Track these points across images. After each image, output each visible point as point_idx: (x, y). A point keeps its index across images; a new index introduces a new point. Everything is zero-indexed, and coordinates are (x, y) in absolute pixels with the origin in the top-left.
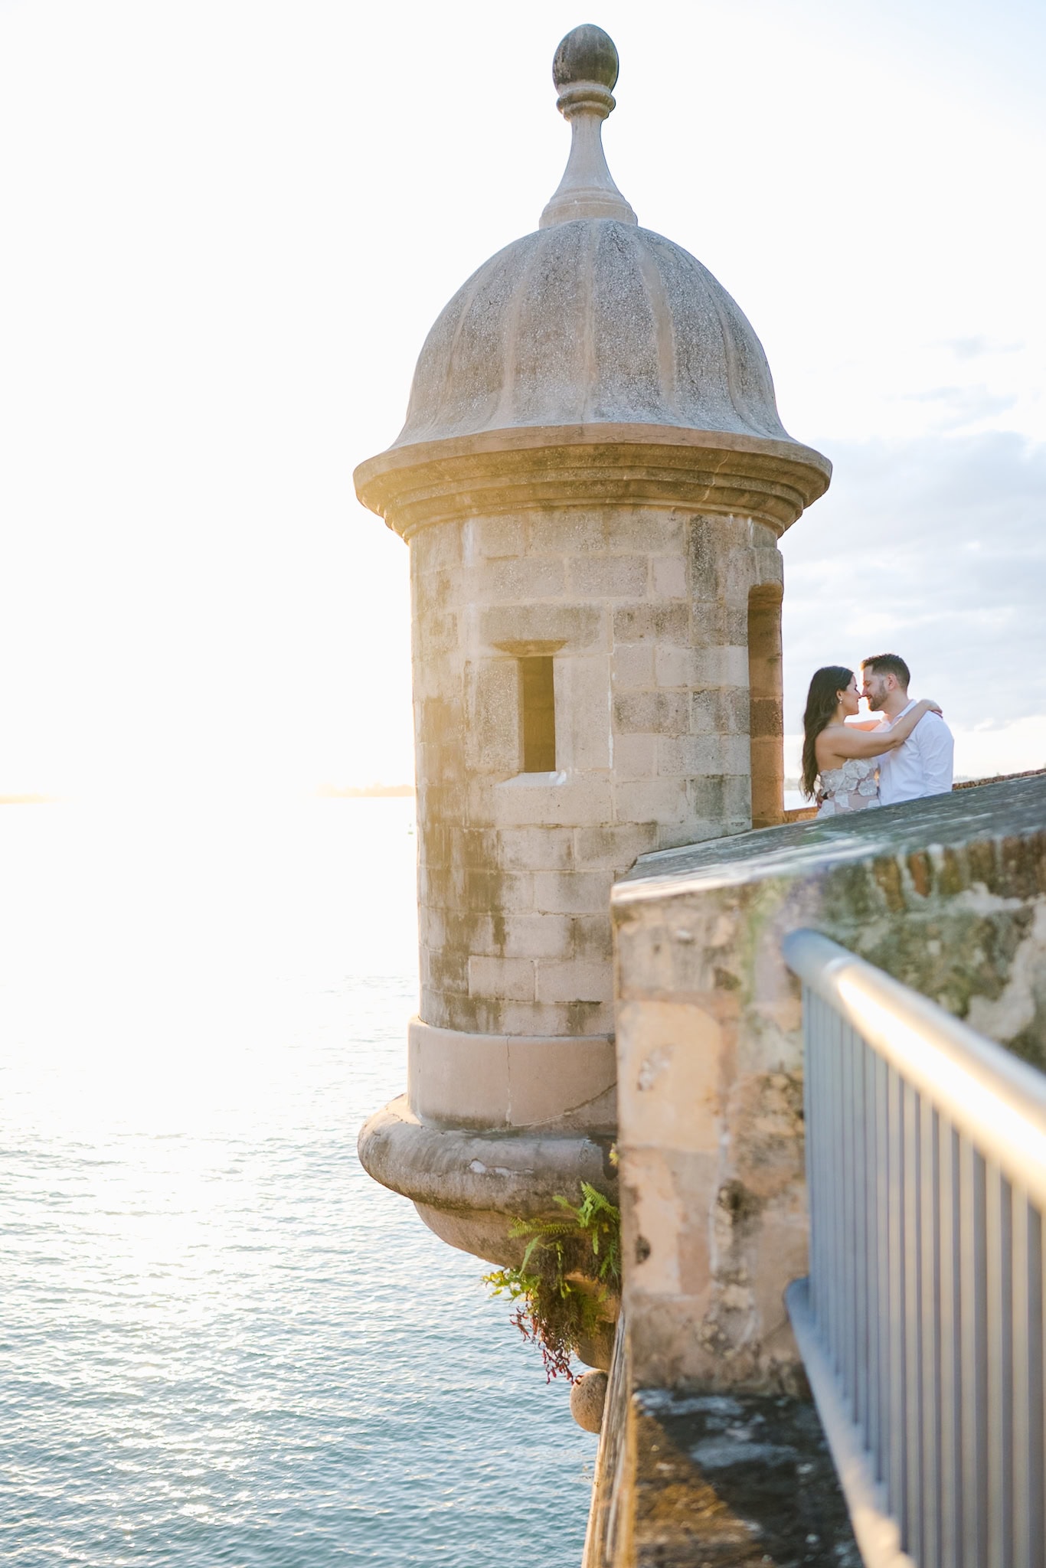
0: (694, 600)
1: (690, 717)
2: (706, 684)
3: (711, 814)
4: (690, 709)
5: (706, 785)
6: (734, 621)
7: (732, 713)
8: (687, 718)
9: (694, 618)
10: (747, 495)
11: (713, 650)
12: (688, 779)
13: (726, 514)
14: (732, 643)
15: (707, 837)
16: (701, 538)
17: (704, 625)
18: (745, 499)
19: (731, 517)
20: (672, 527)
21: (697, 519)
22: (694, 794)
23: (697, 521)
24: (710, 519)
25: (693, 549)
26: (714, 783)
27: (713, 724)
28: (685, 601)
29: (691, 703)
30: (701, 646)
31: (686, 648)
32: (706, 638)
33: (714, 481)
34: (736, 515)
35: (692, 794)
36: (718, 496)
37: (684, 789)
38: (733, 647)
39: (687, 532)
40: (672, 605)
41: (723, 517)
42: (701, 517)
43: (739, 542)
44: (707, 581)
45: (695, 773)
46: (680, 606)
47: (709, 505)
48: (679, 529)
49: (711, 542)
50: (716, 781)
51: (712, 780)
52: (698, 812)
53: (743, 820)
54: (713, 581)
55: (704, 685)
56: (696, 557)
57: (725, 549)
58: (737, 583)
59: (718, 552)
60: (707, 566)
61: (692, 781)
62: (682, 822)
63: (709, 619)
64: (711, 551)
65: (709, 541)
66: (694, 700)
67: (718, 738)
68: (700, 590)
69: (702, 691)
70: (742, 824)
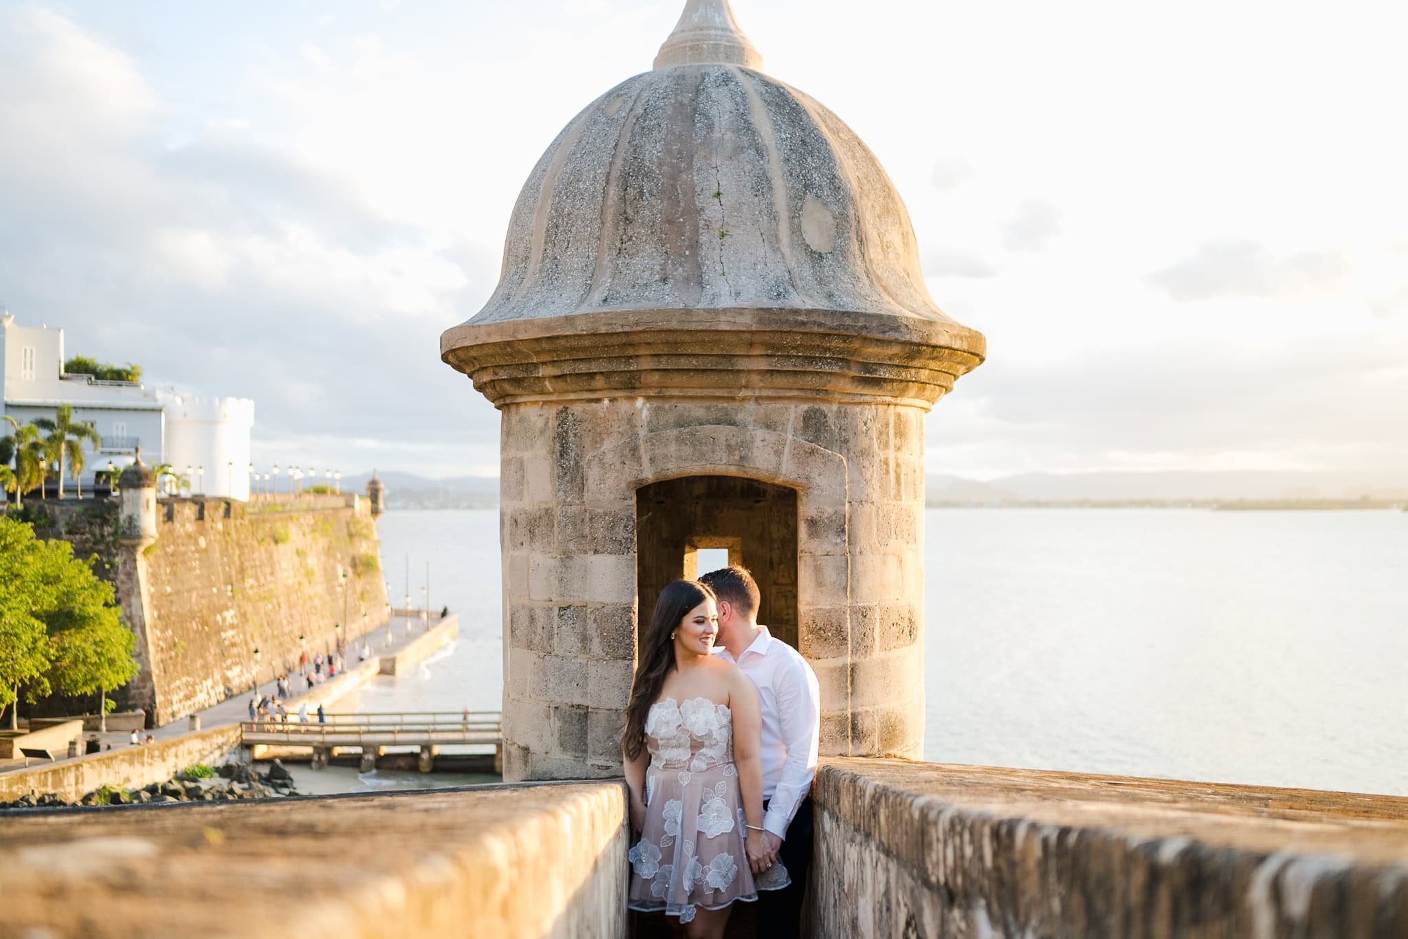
0: (558, 504)
1: (556, 636)
2: (572, 599)
3: (575, 750)
4: (555, 626)
5: (570, 715)
6: (600, 526)
7: (595, 634)
8: (550, 638)
9: (559, 523)
10: (598, 377)
11: (578, 560)
12: (553, 706)
13: (598, 400)
14: (596, 552)
15: (569, 775)
16: (567, 432)
17: (568, 532)
18: (599, 382)
19: (606, 402)
20: (540, 423)
21: (562, 412)
22: (558, 724)
23: (563, 414)
24: (577, 409)
25: (558, 445)
26: (580, 715)
27: (580, 645)
28: (550, 505)
29: (556, 618)
30: (567, 556)
31: (552, 557)
32: (572, 546)
33: (541, 370)
34: (612, 400)
35: (556, 724)
36: (561, 384)
37: (548, 717)
38: (600, 556)
39: (553, 428)
40: (540, 510)
41: (594, 405)
42: (567, 409)
43: (620, 430)
44: (572, 480)
45: (558, 700)
46: (547, 510)
47: (566, 395)
48: (545, 425)
49: (579, 435)
50: (582, 712)
51: (578, 711)
52: (561, 745)
53: (609, 764)
54: (579, 479)
55: (570, 601)
56: (561, 455)
57: (597, 440)
58: (602, 481)
59: (586, 446)
60: (572, 463)
61: (556, 708)
62: (546, 753)
63: (574, 524)
64: (577, 447)
65: (575, 435)
66: (560, 616)
67: (584, 662)
68: (565, 492)
69: (569, 607)
70: (608, 768)
